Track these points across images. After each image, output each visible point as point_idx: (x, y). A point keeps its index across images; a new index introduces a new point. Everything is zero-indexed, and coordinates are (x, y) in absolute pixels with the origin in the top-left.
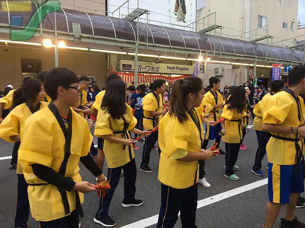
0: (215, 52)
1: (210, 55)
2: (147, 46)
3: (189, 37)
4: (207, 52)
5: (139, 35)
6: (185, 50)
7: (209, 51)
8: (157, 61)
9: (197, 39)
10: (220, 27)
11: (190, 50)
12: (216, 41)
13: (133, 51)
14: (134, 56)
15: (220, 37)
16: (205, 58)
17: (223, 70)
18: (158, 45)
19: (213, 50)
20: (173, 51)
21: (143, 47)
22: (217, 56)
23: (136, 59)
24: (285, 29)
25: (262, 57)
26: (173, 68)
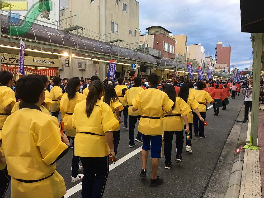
0: (78, 49)
1: (74, 51)
2: (11, 38)
3: (53, 34)
4: (71, 49)
6: (51, 45)
7: (73, 48)
9: (62, 36)
10: (81, 28)
11: (56, 46)
12: (79, 40)
15: (82, 37)
17: (86, 65)
19: (77, 48)
20: (38, 45)
21: (6, 40)
22: (80, 53)
24: (130, 35)
25: (115, 56)
26: (39, 61)
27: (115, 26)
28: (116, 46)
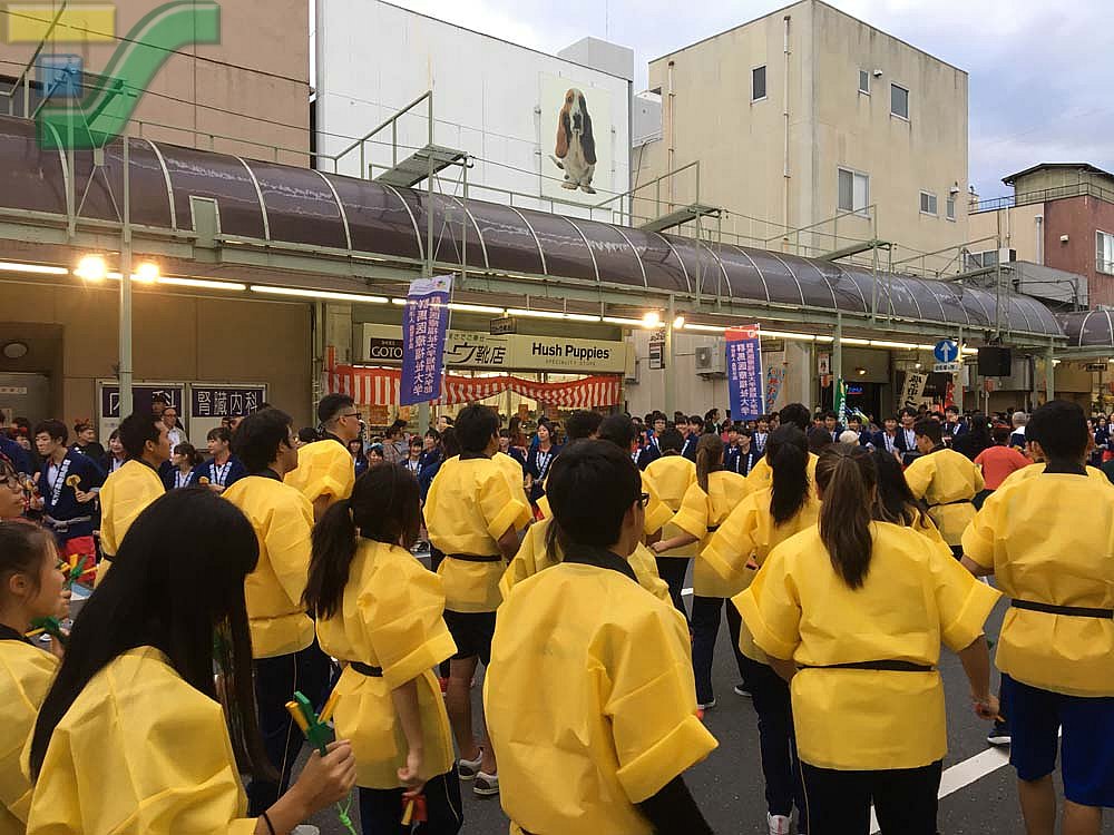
0: (699, 296)
1: (686, 307)
2: (464, 275)
3: (608, 245)
4: (672, 298)
5: (435, 240)
6: (597, 289)
7: (680, 294)
8: (498, 326)
9: (638, 250)
11: (615, 291)
12: (703, 258)
15: (716, 246)
16: (665, 315)
18: (500, 273)
19: (694, 291)
20: (554, 294)
22: (707, 309)
24: (928, 217)
25: (858, 313)
26: (555, 351)
27: (858, 184)
28: (862, 270)
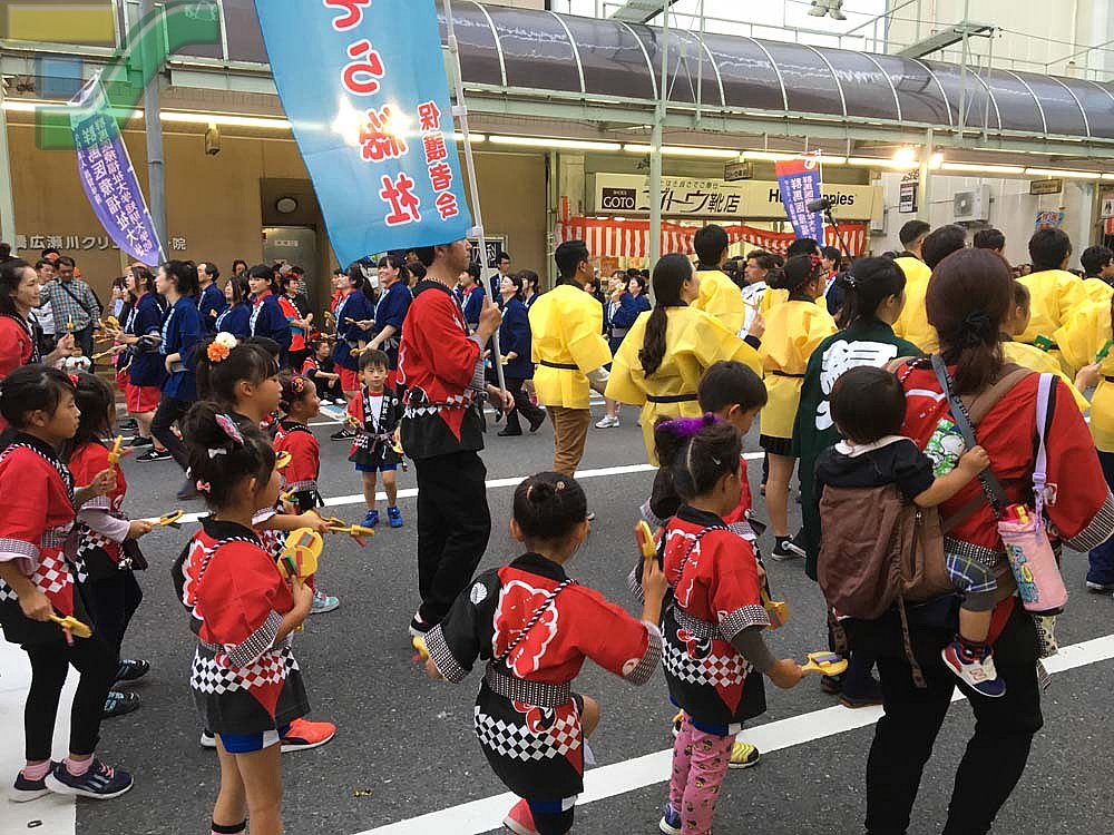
0: (962, 129)
1: (944, 141)
2: (699, 113)
4: (930, 132)
5: (669, 78)
6: (844, 125)
7: (939, 128)
8: (733, 172)
10: (985, 29)
11: (865, 126)
13: (645, 136)
14: (649, 155)
16: (921, 153)
17: (991, 201)
18: (737, 110)
19: (956, 124)
20: (795, 131)
21: (683, 122)
22: (970, 144)
23: (656, 166)
